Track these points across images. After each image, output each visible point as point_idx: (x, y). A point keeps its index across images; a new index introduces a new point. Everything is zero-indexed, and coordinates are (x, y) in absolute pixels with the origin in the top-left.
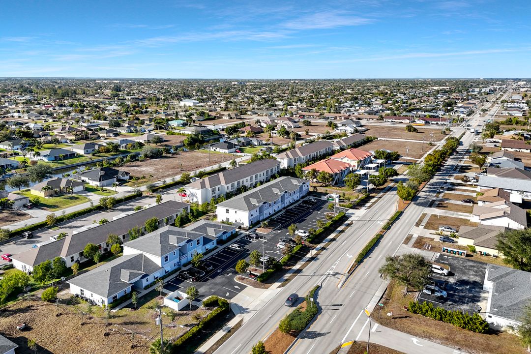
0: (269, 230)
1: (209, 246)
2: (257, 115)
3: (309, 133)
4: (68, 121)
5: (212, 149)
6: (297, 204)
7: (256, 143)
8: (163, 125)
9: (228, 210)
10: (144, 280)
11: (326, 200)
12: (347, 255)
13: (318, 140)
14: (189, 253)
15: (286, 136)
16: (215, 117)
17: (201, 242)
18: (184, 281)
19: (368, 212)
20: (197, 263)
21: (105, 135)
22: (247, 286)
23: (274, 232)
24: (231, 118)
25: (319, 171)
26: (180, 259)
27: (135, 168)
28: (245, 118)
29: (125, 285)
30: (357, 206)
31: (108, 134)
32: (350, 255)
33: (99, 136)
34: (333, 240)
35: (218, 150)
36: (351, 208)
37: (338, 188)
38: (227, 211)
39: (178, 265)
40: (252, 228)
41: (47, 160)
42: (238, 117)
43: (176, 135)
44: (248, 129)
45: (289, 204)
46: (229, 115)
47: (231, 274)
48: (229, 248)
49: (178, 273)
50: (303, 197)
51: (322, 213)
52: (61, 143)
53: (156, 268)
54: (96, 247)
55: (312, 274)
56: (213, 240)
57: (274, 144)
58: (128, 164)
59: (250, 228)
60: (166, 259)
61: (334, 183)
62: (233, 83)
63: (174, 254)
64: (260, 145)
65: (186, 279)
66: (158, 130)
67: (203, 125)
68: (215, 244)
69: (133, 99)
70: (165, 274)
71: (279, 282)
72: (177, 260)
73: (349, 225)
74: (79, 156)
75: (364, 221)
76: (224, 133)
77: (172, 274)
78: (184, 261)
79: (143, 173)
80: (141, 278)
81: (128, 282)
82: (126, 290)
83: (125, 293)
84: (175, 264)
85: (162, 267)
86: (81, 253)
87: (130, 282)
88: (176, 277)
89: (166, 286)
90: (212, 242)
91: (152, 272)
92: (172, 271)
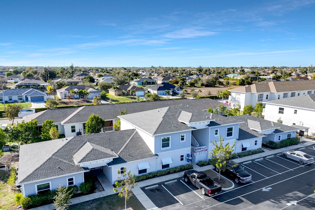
1: (249, 144)
8: (222, 75)
9: (283, 109)
10: (115, 170)
14: (211, 147)
17: (235, 133)
18: (191, 191)
20: (222, 162)
26: (193, 151)
29: (73, 168)
38: (281, 110)
39: (188, 160)
41: (137, 84)
44: (294, 77)
47: (295, 203)
48: (284, 156)
49: (183, 173)
53: (145, 153)
56: (256, 137)
60: (166, 143)
63: (183, 139)
65: (195, 188)
68: (259, 146)
70: (160, 168)
72: (187, 150)
77: (175, 172)
78: (199, 156)
80: (109, 164)
81: (76, 163)
82: (72, 179)
83: (70, 184)
84: (182, 156)
85: (157, 155)
86: (84, 124)
87: (82, 165)
88: (178, 179)
89: (152, 190)
90: (255, 139)
91: (133, 158)
92: (176, 168)
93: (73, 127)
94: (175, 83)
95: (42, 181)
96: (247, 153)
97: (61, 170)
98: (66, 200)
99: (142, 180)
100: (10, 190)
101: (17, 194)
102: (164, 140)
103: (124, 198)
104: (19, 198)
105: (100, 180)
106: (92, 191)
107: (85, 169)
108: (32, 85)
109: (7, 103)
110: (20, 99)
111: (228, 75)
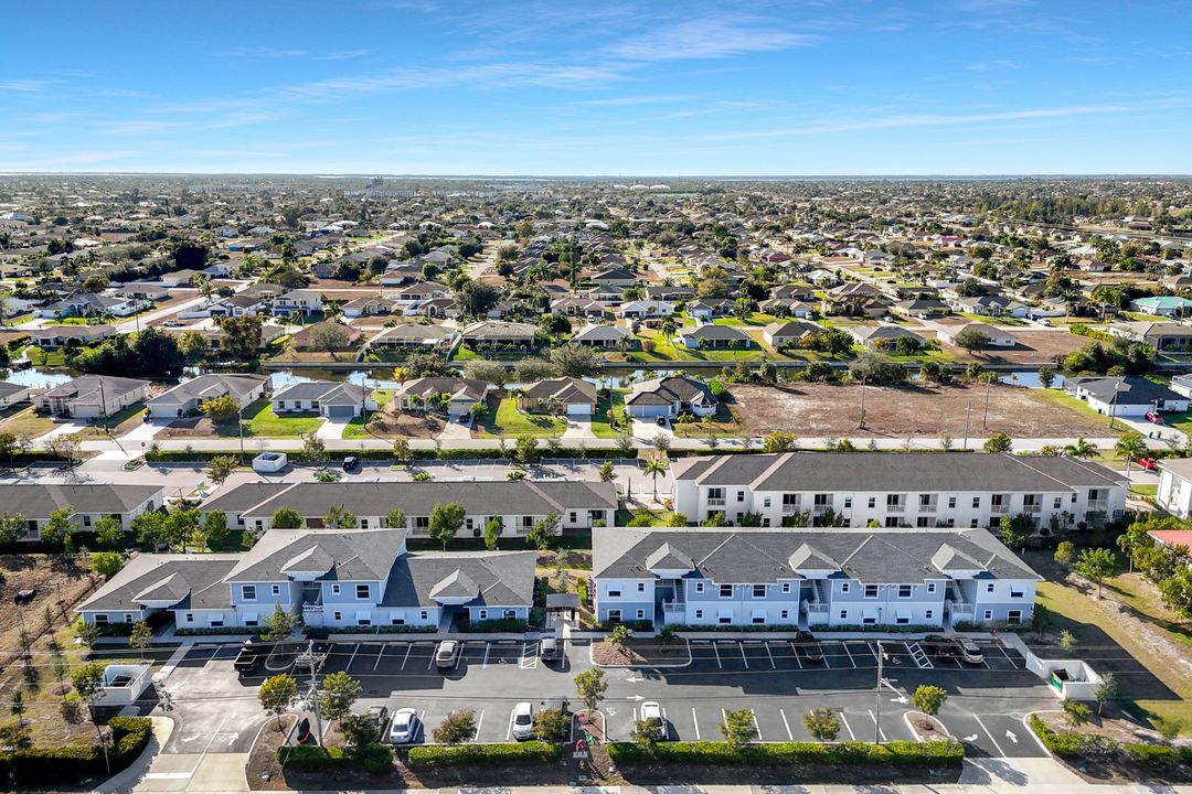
0: (621, 660)
10: (180, 614)
11: (1043, 675)
22: (247, 751)
41: (684, 346)
43: (1084, 338)
56: (420, 606)
63: (277, 591)
66: (1067, 318)
74: (753, 347)
80: (172, 607)
81: (133, 600)
82: (129, 615)
87: (141, 602)
90: (422, 609)
94: (809, 348)
96: (399, 627)
102: (246, 588)
107: (143, 607)
109: (290, 414)
110: (314, 407)
111: (1139, 302)
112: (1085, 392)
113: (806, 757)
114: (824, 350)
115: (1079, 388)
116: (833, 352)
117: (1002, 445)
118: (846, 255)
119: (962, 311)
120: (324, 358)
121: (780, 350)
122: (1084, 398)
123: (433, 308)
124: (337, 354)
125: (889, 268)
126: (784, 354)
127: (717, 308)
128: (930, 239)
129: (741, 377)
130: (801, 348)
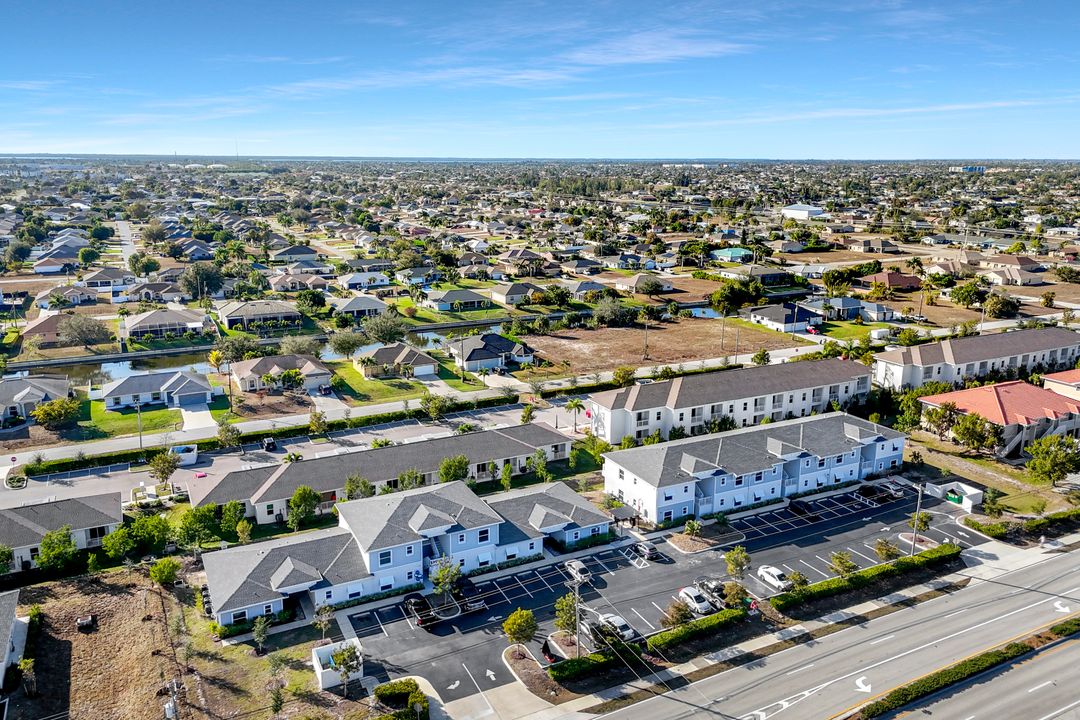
0: (701, 546)
1: (519, 549)
2: (946, 246)
3: (1056, 303)
4: (539, 240)
5: (753, 319)
6: (840, 493)
7: (874, 315)
8: (696, 257)
9: (623, 473)
10: (319, 594)
11: (939, 496)
12: (859, 682)
13: (1066, 323)
14: (456, 557)
15: (977, 305)
16: (832, 246)
17: (494, 535)
18: (403, 620)
19: (1047, 565)
21: (574, 270)
22: (515, 680)
23: (712, 554)
24: (871, 250)
25: (964, 411)
26: (426, 566)
27: (564, 341)
28: (905, 250)
30: (1027, 534)
31: (579, 269)
32: (865, 683)
33: (561, 271)
34: (860, 620)
35: (766, 322)
36: (1002, 538)
37: (1010, 469)
39: (417, 578)
40: (662, 529)
41: (437, 309)
42: (887, 249)
43: (710, 281)
44: (883, 278)
45: (813, 486)
46: (867, 243)
49: (402, 597)
50: (870, 477)
51: (893, 531)
52: (492, 279)
53: (358, 573)
54: (315, 495)
55: (705, 705)
56: (531, 538)
57: (926, 321)
58: (558, 332)
59: (657, 529)
60: (385, 558)
61: (1005, 452)
62: (952, 169)
63: (410, 552)
64: (884, 320)
65: (410, 617)
66: (682, 268)
67: (788, 262)
68: (538, 549)
69: (697, 200)
70: (378, 590)
71: (602, 697)
72: (417, 566)
73: (948, 588)
74: (493, 306)
75: (1014, 587)
76: (821, 284)
77: (396, 595)
79: (568, 354)
80: (312, 588)
81: (274, 590)
82: (269, 606)
83: (267, 611)
84: (409, 573)
85: (373, 575)
86: (288, 501)
87: (281, 590)
88: (397, 605)
89: (360, 619)
90: (530, 542)
91: (342, 579)
92: (400, 588)
93: (270, 507)
94: (541, 303)
95: (238, 610)
96: (513, 562)
97: (258, 598)
98: (264, 631)
99: (353, 606)
100: (199, 617)
101: (209, 623)
102: (382, 555)
103: (321, 629)
104: (215, 628)
105: (302, 605)
106: (291, 619)
107: (284, 594)
108: (167, 330)
109: (128, 410)
110: (155, 399)
111: (716, 253)
112: (759, 318)
113: (885, 575)
114: (554, 304)
115: (752, 315)
116: (560, 305)
117: (764, 358)
118: (469, 227)
119: (607, 267)
120: (78, 352)
121: (518, 307)
122: (758, 322)
123: (147, 294)
124: (94, 348)
125: (517, 236)
126: (521, 309)
127: (429, 275)
128: (517, 212)
129: (519, 331)
130: (533, 304)
